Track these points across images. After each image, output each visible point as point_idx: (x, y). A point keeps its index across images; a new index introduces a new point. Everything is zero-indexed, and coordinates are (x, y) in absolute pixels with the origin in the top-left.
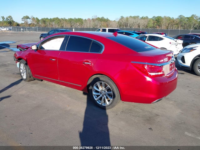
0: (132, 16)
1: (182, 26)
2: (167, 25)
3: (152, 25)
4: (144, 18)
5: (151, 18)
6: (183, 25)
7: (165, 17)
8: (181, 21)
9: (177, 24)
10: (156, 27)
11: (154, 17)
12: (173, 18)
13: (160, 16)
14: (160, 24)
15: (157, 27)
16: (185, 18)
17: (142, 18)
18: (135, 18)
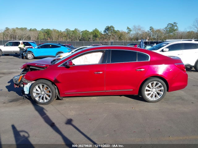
0: (19, 28)
1: (69, 38)
2: (57, 37)
3: (43, 37)
4: (33, 30)
5: (40, 30)
6: (71, 37)
7: (53, 29)
8: (68, 34)
9: (65, 36)
10: (47, 39)
11: (42, 29)
12: (61, 31)
13: (49, 29)
14: (50, 36)
15: (49, 39)
16: (71, 31)
17: (31, 30)
18: (22, 29)
